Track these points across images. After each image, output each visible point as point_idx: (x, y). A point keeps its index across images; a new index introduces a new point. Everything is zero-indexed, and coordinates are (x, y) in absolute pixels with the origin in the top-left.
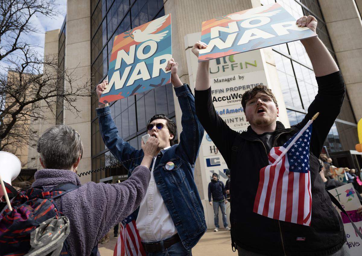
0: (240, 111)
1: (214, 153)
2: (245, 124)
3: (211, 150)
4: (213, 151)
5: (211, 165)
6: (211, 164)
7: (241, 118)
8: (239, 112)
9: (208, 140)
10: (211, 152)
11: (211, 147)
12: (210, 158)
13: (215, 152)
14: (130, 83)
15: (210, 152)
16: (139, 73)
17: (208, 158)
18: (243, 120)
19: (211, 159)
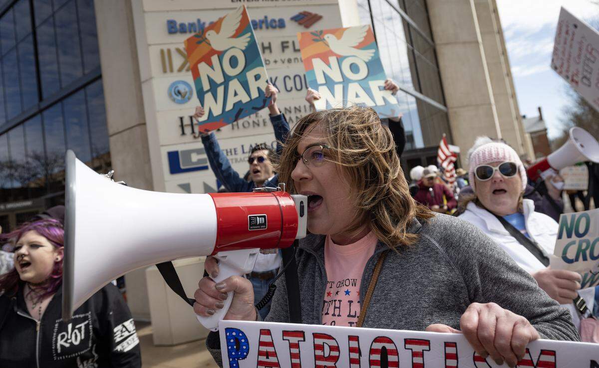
0: (264, 26)
1: (192, 137)
2: (276, 62)
3: (182, 126)
4: (188, 130)
5: (181, 169)
6: (182, 167)
7: (266, 45)
8: (261, 28)
9: (174, 100)
10: (183, 133)
11: (181, 119)
12: (179, 148)
13: (193, 132)
14: (229, 107)
15: (180, 132)
16: (236, 94)
17: (173, 149)
18: (271, 51)
19: (182, 152)
